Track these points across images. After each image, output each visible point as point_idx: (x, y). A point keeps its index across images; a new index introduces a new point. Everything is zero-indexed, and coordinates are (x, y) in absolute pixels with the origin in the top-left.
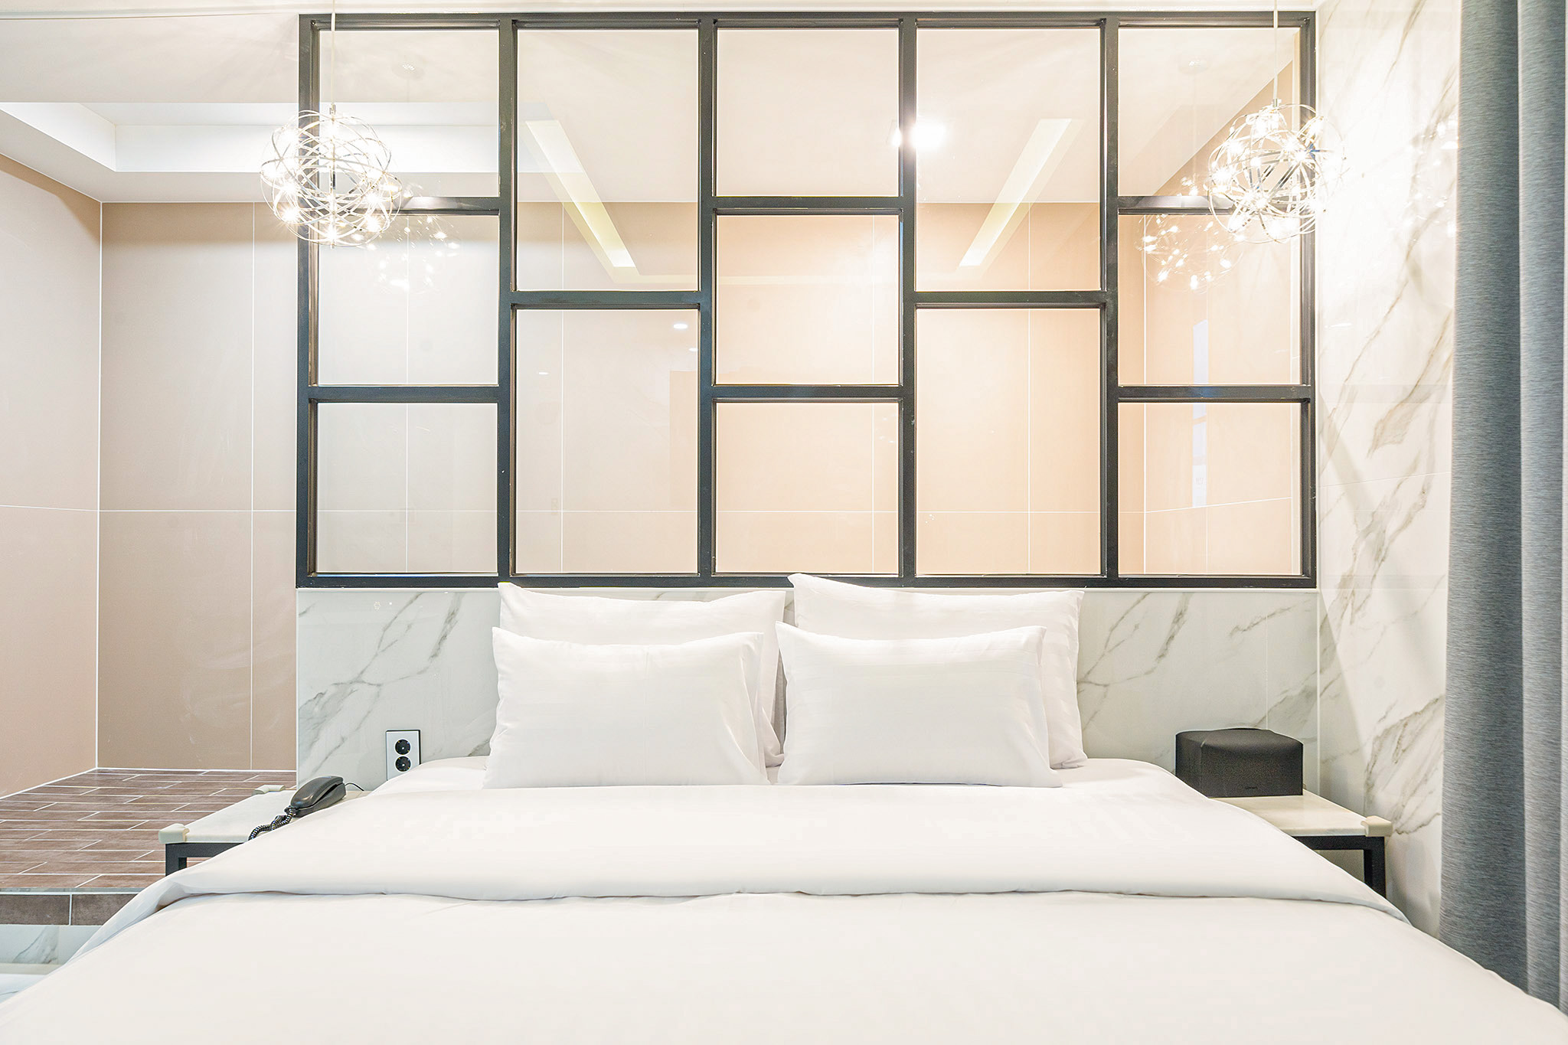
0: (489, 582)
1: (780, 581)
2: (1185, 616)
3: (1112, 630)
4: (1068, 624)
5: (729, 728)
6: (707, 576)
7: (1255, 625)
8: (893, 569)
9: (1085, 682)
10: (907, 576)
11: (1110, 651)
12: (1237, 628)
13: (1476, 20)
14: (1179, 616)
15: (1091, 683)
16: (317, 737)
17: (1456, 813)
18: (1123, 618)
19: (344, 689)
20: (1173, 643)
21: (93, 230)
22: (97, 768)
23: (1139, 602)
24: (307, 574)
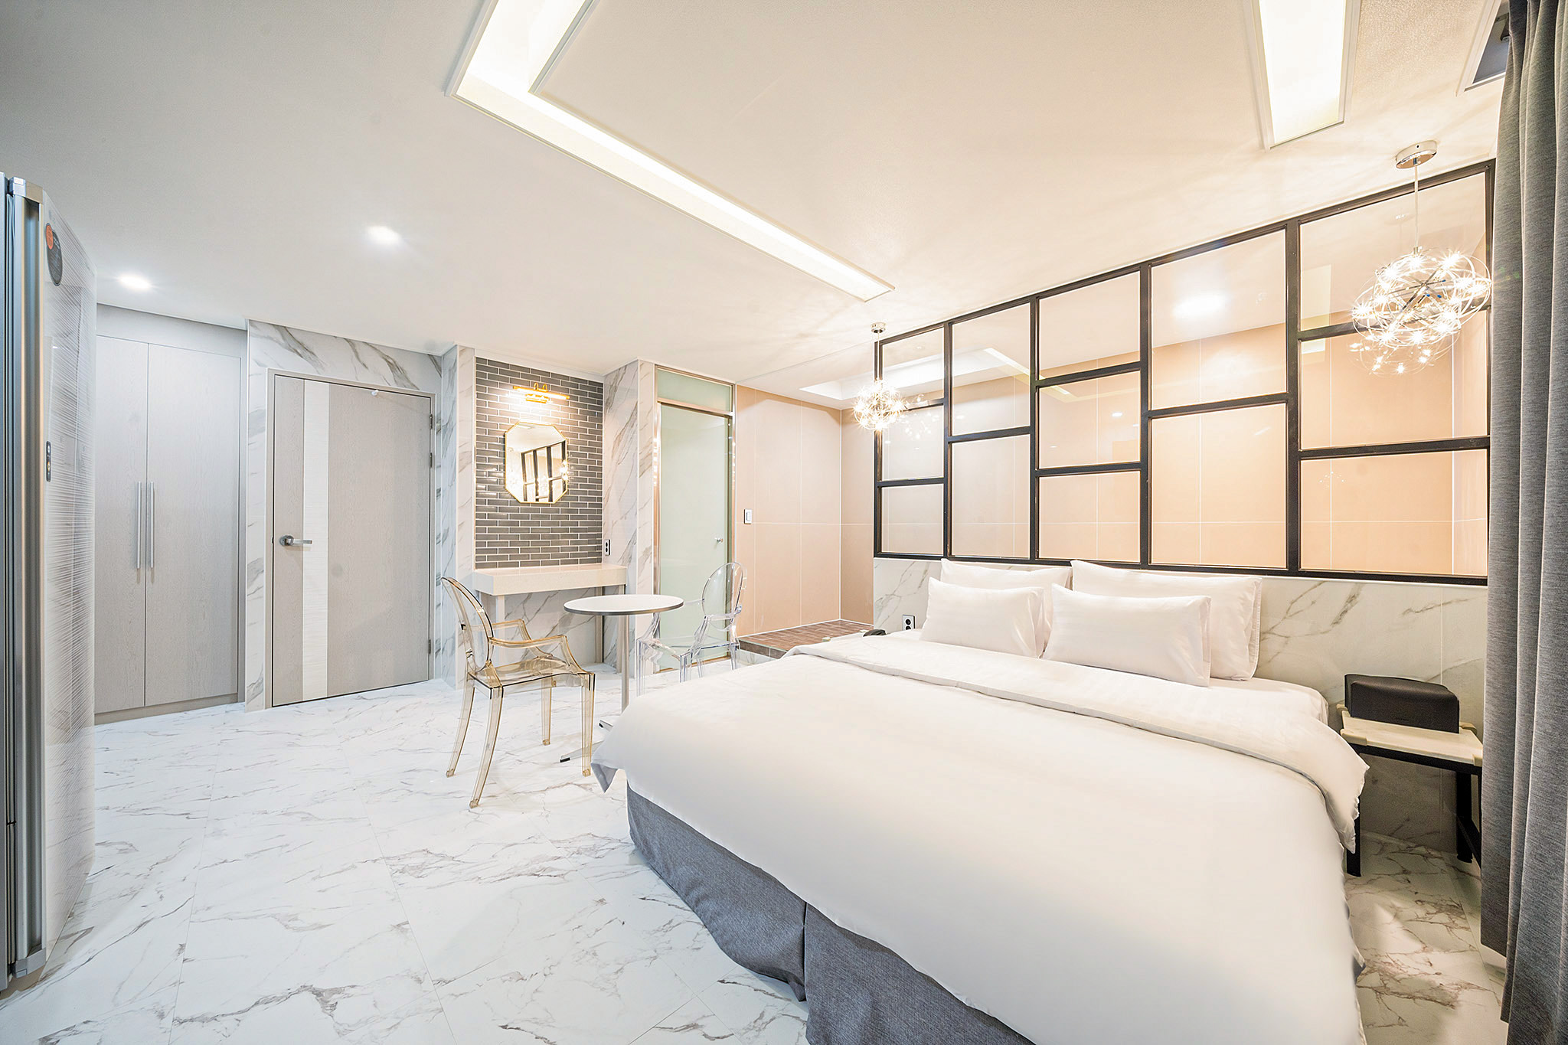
0: (939, 558)
1: (1067, 563)
2: (1358, 599)
3: (1292, 603)
4: (1243, 597)
5: (1018, 631)
6: (1034, 559)
7: (1427, 609)
8: (1137, 559)
9: (1270, 633)
10: (1145, 563)
11: (1291, 616)
12: (1410, 610)
13: (1504, 189)
14: (1352, 599)
15: (1275, 634)
16: (880, 614)
17: (1490, 751)
18: (1301, 596)
19: (889, 597)
20: (1346, 616)
21: (838, 421)
22: (840, 619)
23: (1315, 587)
24: (878, 553)
